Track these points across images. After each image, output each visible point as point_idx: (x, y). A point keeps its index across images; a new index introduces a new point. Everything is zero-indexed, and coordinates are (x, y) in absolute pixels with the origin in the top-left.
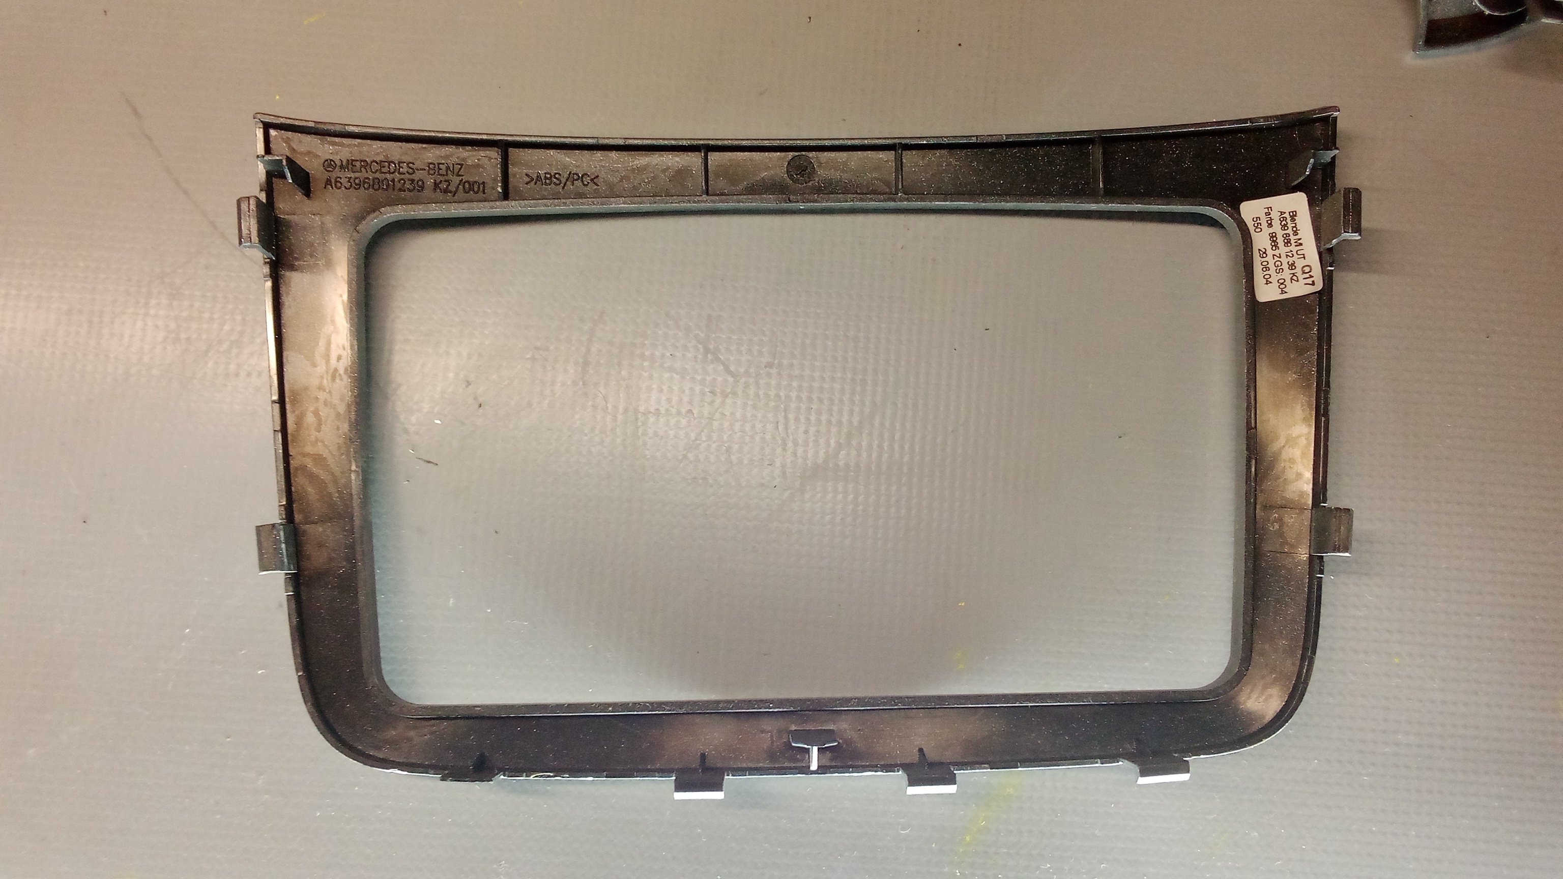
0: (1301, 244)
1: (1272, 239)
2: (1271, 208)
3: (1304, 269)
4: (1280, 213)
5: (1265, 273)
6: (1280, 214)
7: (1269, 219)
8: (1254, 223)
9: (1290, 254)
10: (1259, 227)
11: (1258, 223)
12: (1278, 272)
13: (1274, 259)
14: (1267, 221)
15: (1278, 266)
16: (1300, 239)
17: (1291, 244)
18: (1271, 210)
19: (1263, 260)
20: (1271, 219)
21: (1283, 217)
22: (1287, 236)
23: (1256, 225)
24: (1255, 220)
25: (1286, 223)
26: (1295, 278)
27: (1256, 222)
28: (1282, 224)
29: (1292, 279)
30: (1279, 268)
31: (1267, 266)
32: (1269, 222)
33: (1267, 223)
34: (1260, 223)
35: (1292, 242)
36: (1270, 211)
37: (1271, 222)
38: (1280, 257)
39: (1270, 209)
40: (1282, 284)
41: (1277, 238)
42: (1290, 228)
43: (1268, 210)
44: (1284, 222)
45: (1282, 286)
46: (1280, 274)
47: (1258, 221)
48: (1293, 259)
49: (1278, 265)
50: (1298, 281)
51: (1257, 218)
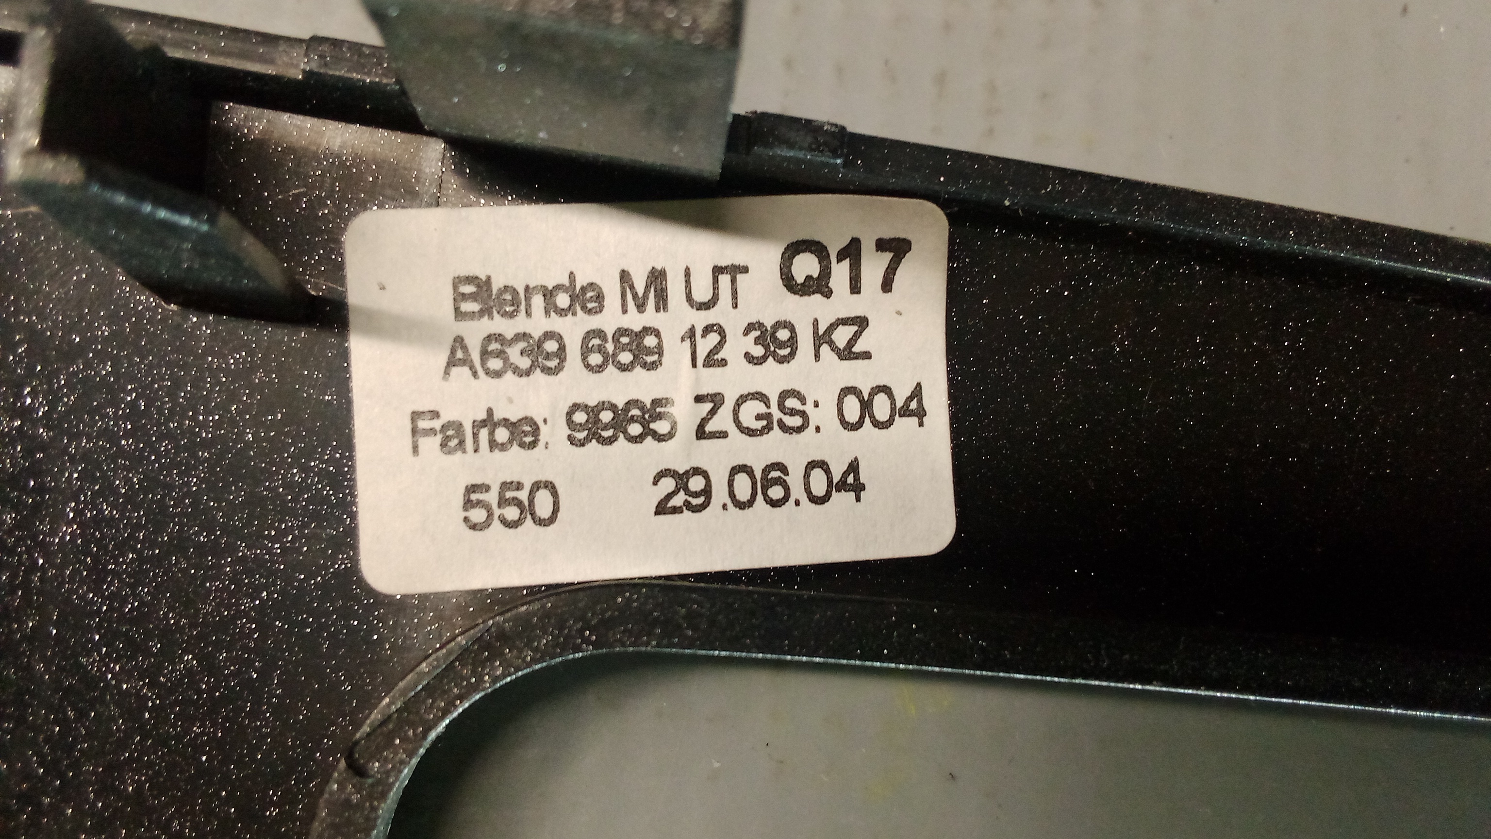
0: (657, 277)
1: (608, 433)
2: (416, 416)
3: (800, 279)
4: (455, 371)
5: (797, 491)
6: (461, 373)
7: (484, 433)
8: (496, 523)
9: (705, 345)
10: (523, 495)
11: (503, 502)
12: (796, 421)
13: (723, 435)
14: (493, 445)
15: (768, 417)
16: (625, 277)
17: (646, 331)
18: (435, 415)
19: (720, 493)
20: (489, 422)
21: (485, 354)
22: (601, 349)
23: (512, 513)
24: (478, 515)
25: (522, 345)
26: (842, 336)
27: (497, 512)
28: (524, 363)
29: (847, 353)
30: (777, 414)
31: (758, 475)
32: (502, 434)
33: (503, 447)
34: (505, 486)
35: (635, 321)
36: (437, 424)
37: (506, 422)
38: (716, 400)
39: (423, 424)
40: (866, 406)
41: (602, 406)
42: (556, 324)
43: (432, 431)
44: (514, 352)
45: (881, 408)
46: (809, 408)
47: (492, 497)
48: (734, 332)
49: (759, 417)
50: (862, 323)
51: (468, 504)
